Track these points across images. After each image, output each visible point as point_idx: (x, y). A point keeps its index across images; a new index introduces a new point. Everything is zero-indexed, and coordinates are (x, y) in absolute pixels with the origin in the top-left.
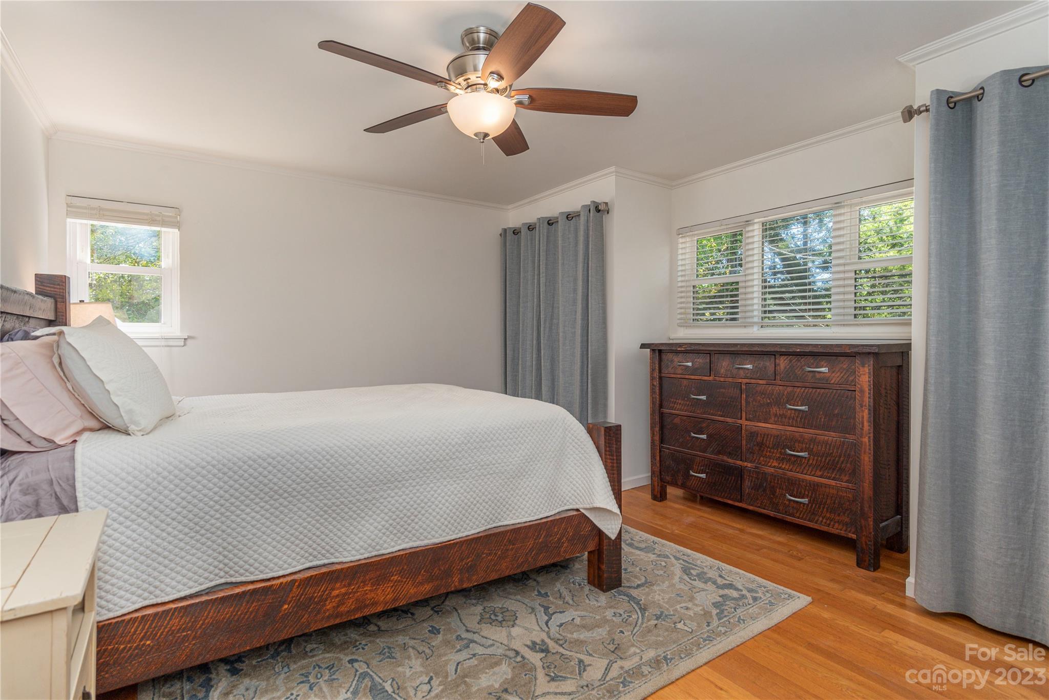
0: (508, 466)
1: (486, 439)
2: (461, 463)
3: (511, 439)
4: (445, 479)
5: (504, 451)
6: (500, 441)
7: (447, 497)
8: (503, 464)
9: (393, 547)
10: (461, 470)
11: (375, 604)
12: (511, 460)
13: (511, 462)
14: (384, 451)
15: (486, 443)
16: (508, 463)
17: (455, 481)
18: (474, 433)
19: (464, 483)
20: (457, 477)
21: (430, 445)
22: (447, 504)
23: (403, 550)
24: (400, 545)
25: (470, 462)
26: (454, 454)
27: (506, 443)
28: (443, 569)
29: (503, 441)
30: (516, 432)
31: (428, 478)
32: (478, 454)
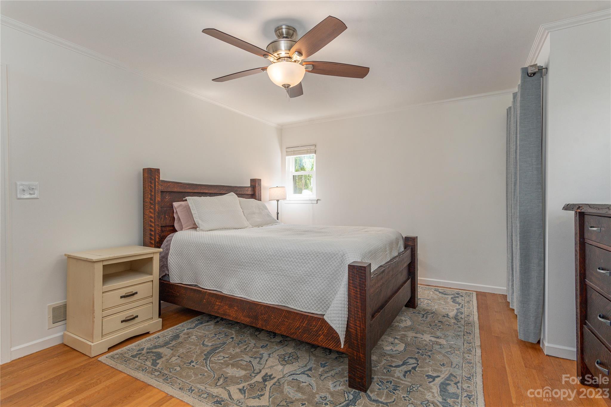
0: (295, 274)
1: (286, 256)
2: (270, 265)
3: (300, 259)
4: (262, 271)
5: (294, 265)
6: (294, 259)
7: (261, 280)
8: (292, 272)
9: (238, 294)
10: (269, 269)
11: (229, 316)
12: (297, 271)
13: (297, 273)
14: (240, 251)
15: (285, 258)
16: (295, 273)
17: (266, 274)
18: (280, 251)
19: (270, 276)
20: (268, 272)
21: (258, 252)
22: (260, 284)
23: (241, 297)
24: (241, 295)
25: (274, 266)
26: (267, 259)
27: (297, 261)
28: (254, 314)
29: (295, 259)
30: (305, 256)
31: (255, 268)
32: (280, 263)
